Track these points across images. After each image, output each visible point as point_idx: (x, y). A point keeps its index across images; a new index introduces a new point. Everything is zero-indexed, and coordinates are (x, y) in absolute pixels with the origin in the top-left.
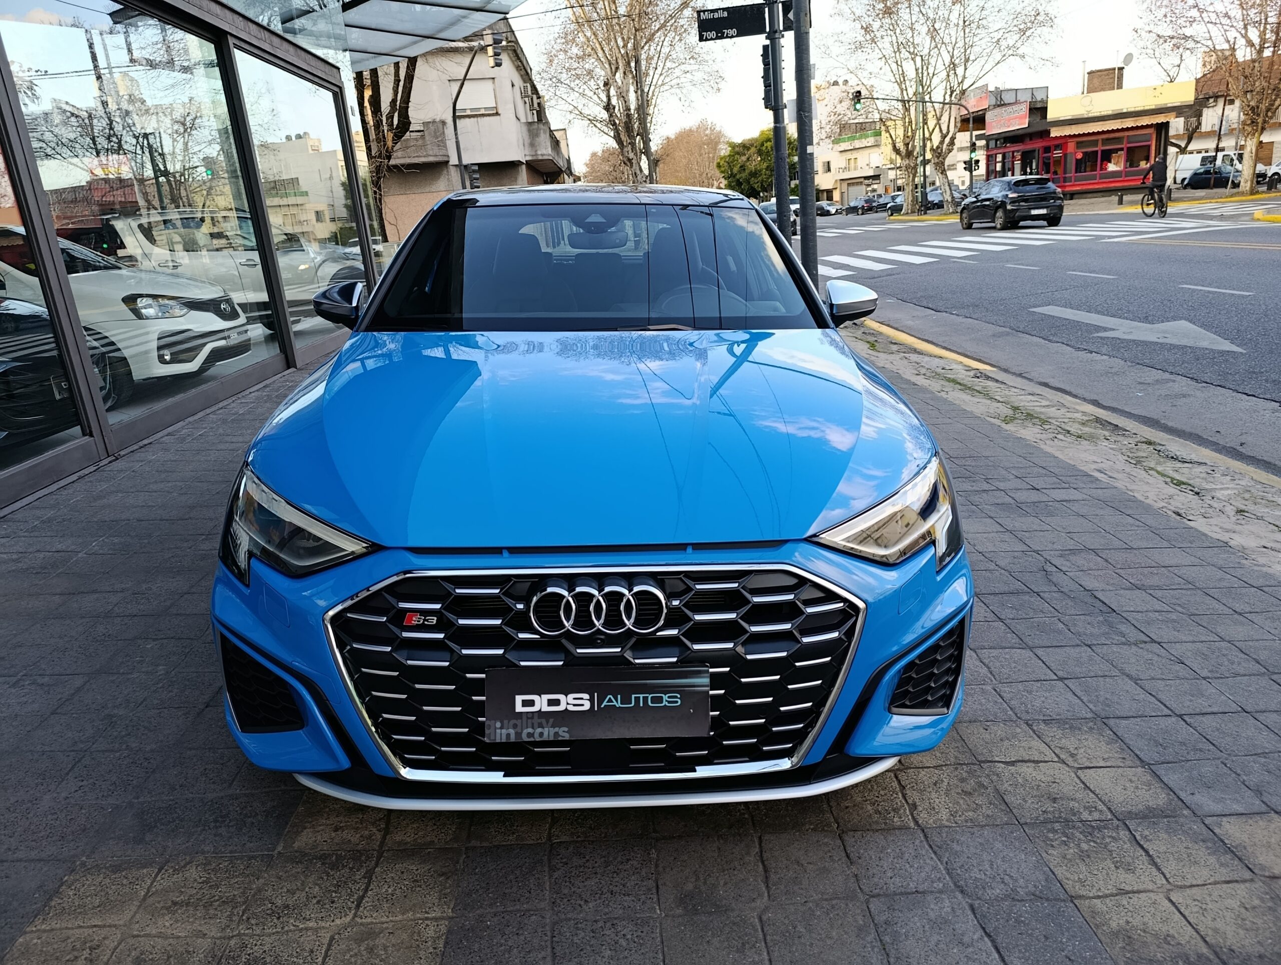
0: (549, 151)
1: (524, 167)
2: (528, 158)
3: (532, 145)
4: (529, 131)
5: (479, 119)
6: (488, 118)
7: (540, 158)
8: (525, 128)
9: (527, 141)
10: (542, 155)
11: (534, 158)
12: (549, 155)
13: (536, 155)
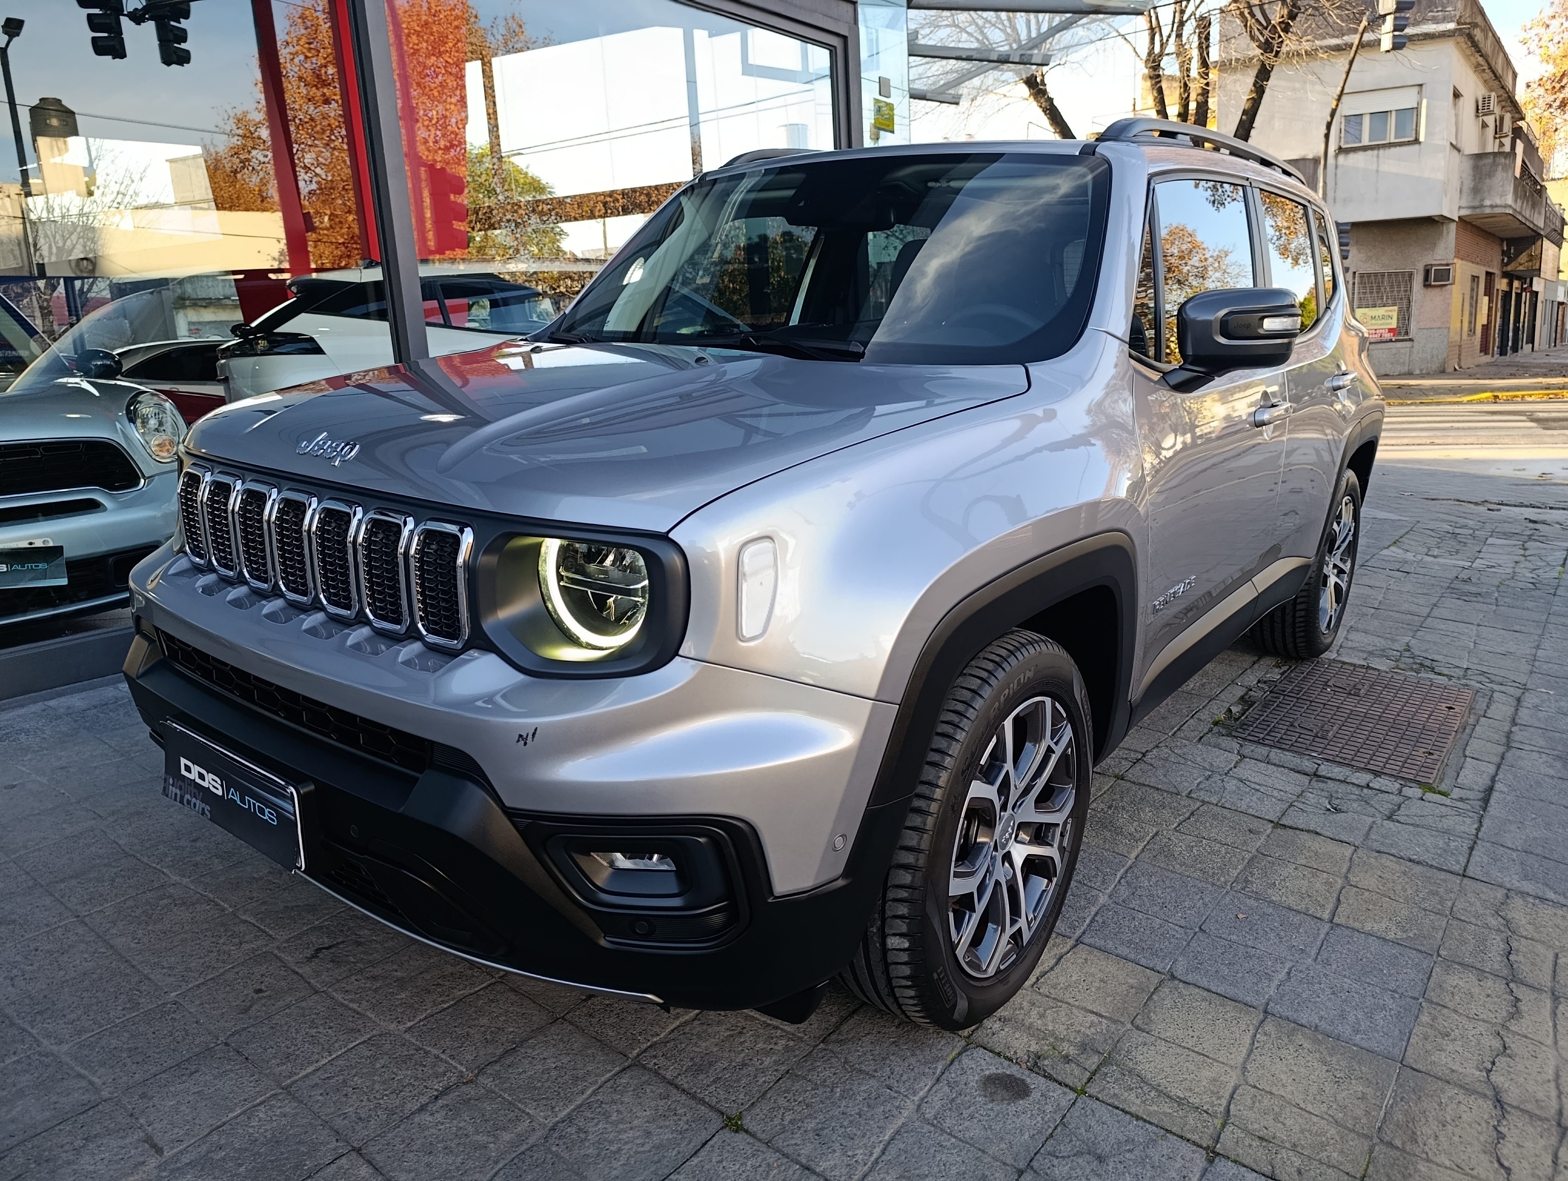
0: (1509, 199)
1: (1453, 226)
2: (1464, 212)
3: (1476, 190)
4: (1476, 168)
5: (1381, 151)
6: (1398, 149)
7: (1488, 211)
8: (1467, 165)
9: (1469, 183)
10: (1492, 206)
11: (1478, 211)
12: (1507, 206)
13: (1482, 206)
